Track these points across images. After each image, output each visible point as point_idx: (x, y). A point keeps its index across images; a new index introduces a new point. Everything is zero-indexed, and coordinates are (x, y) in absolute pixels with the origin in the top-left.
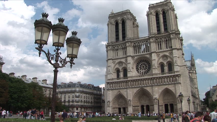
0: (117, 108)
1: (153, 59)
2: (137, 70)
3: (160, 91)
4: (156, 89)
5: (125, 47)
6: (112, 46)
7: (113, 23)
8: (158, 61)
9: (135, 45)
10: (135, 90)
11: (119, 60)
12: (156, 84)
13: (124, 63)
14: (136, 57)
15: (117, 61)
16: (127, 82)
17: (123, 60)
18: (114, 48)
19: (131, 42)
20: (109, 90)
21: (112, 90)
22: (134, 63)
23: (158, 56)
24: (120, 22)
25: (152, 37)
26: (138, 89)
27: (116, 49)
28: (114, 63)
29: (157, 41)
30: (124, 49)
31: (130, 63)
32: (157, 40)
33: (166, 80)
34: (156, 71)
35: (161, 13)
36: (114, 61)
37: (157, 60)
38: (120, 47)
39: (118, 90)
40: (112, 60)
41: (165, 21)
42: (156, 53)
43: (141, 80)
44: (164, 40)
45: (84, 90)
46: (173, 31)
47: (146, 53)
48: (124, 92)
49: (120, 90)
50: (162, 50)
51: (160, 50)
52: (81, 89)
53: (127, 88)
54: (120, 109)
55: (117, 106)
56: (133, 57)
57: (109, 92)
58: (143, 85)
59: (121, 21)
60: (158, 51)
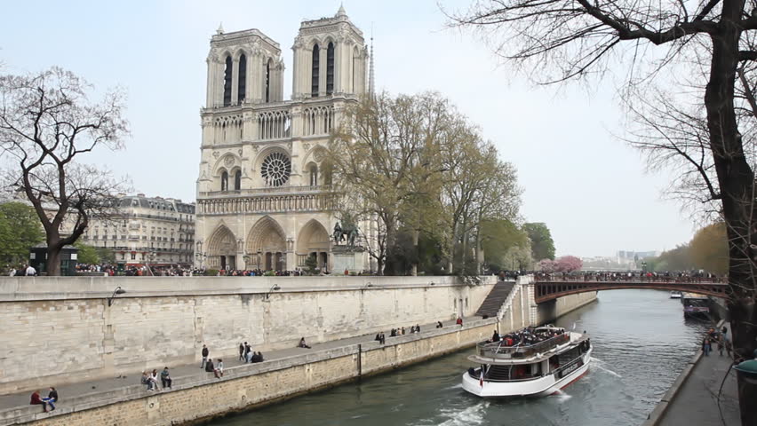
0: (217, 256)
1: (293, 154)
2: (264, 175)
3: (301, 225)
4: (293, 219)
5: (241, 121)
6: (215, 115)
7: (219, 59)
8: (305, 158)
9: (262, 119)
10: (254, 220)
11: (227, 150)
12: (294, 210)
13: (237, 157)
14: (261, 147)
15: (222, 152)
16: (238, 201)
17: (235, 151)
18: (218, 120)
19: (254, 110)
20: (202, 216)
21: (206, 216)
22: (258, 159)
23: (306, 147)
24: (236, 58)
25: (296, 105)
26: (258, 217)
27: (230, 122)
28: (215, 155)
29: (307, 114)
30: (240, 124)
31: (247, 159)
32: (307, 110)
33: (314, 203)
34: (298, 180)
35: (326, 46)
36: (217, 151)
37: (302, 156)
38: (230, 120)
39: (221, 218)
40: (213, 148)
41: (330, 68)
42: (303, 140)
43: (266, 198)
44: (322, 113)
45: (154, 213)
46: (340, 94)
47: (282, 139)
48: (230, 223)
49: (225, 218)
50: (315, 136)
51: (311, 136)
52: (145, 212)
53: (236, 214)
54: (223, 258)
55: (219, 253)
56: (255, 145)
57: (200, 221)
58: (269, 211)
59: (238, 54)
60: (306, 137)
